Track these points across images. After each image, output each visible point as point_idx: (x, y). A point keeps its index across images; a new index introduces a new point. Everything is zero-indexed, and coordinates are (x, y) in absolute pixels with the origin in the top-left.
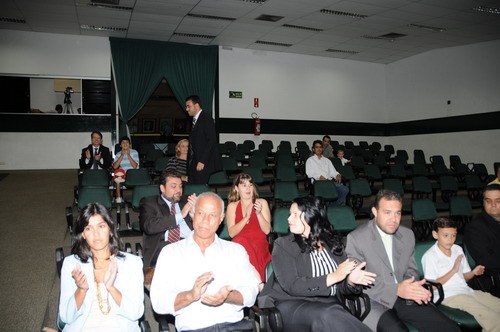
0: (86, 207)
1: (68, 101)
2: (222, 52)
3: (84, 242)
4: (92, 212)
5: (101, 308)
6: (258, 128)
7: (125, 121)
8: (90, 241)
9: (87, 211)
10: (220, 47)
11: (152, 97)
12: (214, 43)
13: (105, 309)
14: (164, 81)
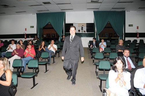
0: (117, 58)
1: (82, 29)
2: (126, 13)
3: (116, 67)
4: (118, 59)
5: (120, 85)
6: (138, 36)
7: (98, 34)
8: (117, 67)
9: (117, 59)
10: (126, 11)
11: (105, 27)
12: (124, 10)
13: (121, 86)
14: (109, 22)
